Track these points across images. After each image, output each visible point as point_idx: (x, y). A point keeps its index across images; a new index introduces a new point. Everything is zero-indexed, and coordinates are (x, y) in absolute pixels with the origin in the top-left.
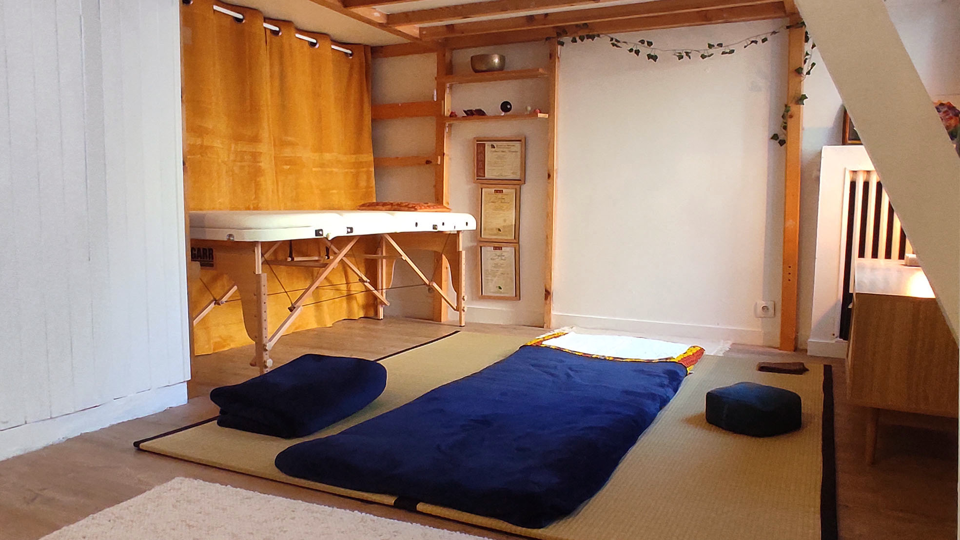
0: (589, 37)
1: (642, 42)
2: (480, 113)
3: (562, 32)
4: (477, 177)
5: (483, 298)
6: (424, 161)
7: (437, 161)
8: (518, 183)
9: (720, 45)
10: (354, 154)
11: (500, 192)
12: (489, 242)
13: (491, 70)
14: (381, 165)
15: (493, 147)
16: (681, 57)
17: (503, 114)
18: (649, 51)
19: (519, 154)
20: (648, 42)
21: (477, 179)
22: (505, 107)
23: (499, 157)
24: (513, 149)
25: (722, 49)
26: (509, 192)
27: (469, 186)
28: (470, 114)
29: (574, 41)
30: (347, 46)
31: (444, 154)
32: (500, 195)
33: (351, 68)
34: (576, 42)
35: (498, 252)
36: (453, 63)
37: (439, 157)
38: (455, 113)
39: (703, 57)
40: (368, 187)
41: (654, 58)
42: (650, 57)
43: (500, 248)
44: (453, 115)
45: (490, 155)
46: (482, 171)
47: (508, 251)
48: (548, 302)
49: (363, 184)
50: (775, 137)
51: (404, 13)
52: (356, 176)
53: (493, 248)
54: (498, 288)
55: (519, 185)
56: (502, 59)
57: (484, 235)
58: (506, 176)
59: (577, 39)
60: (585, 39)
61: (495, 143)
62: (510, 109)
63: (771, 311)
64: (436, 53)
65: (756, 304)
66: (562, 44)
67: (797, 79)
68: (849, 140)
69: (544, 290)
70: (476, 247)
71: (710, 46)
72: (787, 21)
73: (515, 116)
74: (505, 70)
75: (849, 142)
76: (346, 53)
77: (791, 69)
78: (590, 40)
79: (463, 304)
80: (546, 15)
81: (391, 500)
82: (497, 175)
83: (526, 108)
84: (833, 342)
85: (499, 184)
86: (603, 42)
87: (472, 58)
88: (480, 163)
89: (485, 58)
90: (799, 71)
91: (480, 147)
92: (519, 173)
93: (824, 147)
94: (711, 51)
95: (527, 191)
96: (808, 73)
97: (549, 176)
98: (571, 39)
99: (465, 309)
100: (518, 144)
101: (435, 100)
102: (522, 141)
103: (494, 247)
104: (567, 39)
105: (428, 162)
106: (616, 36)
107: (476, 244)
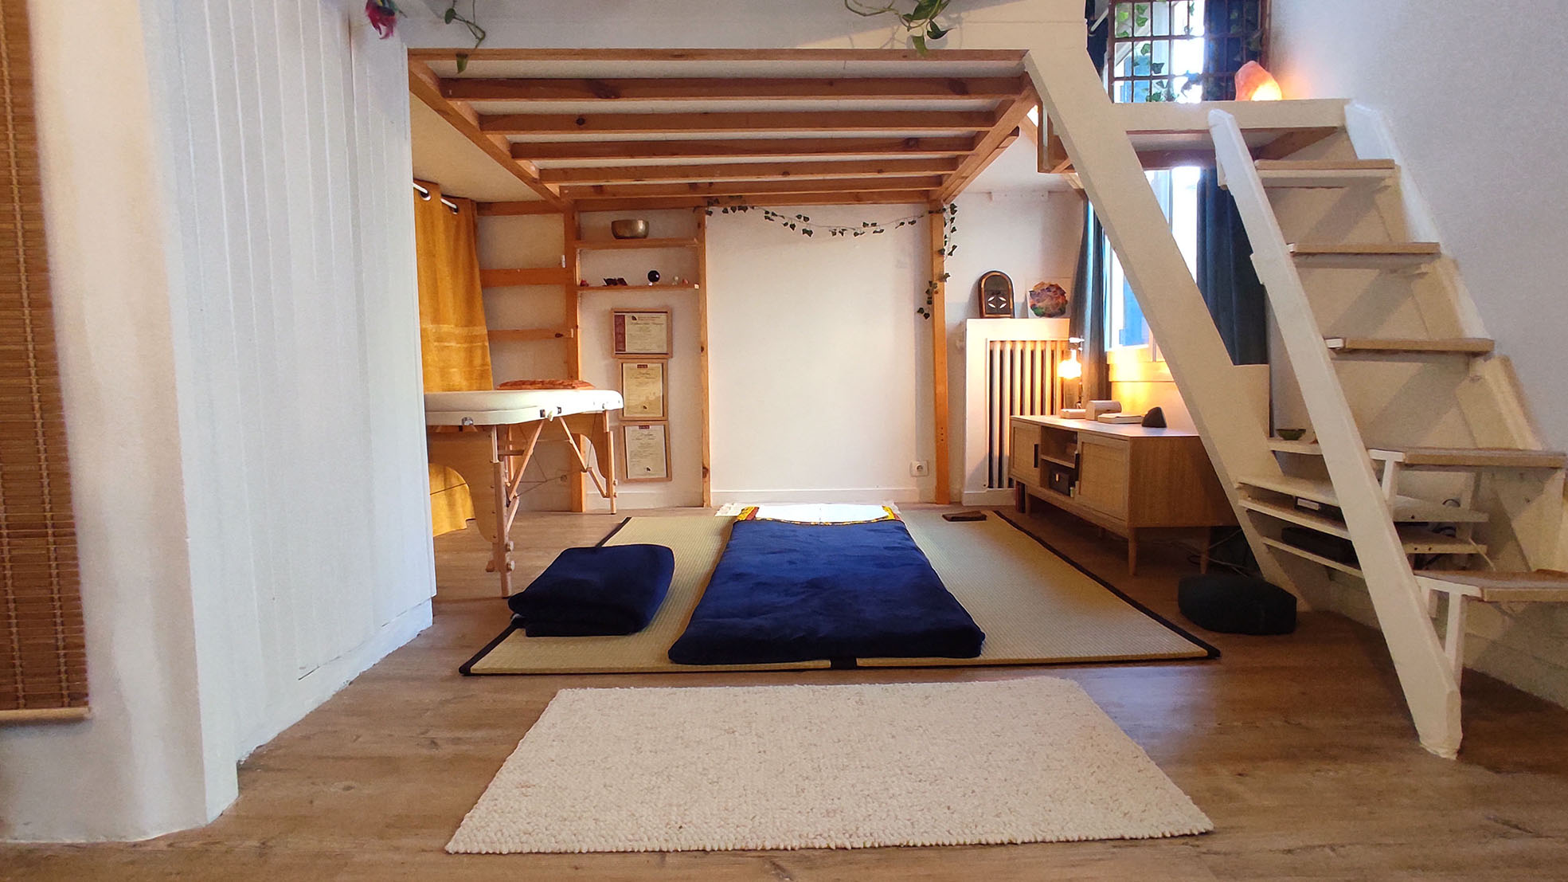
0: (740, 208)
1: (799, 217)
2: (621, 282)
3: (715, 202)
4: (616, 351)
5: (628, 481)
6: (552, 335)
7: (569, 334)
8: (664, 357)
9: (874, 225)
10: (466, 326)
11: (644, 367)
12: (633, 421)
13: (636, 237)
14: (497, 338)
15: (634, 318)
16: (834, 234)
17: (651, 284)
18: (804, 225)
19: (664, 326)
20: (804, 217)
21: (616, 354)
22: (653, 276)
23: (641, 329)
24: (657, 321)
25: (874, 228)
26: (655, 366)
27: (606, 362)
28: (611, 283)
29: (725, 211)
30: (452, 199)
31: (577, 327)
32: (643, 371)
33: (458, 226)
34: (727, 212)
35: (645, 431)
36: (582, 226)
37: (572, 330)
38: (585, 281)
39: (856, 234)
40: (484, 364)
41: (810, 233)
42: (805, 231)
43: (647, 427)
44: (583, 284)
45: (630, 328)
46: (621, 344)
47: (657, 430)
48: (707, 479)
49: (478, 361)
50: (921, 311)
51: (561, 169)
52: (470, 352)
53: (636, 427)
54: (645, 470)
55: (666, 359)
56: (647, 224)
57: (627, 413)
58: (649, 350)
59: (729, 209)
60: (737, 211)
61: (635, 315)
62: (658, 279)
63: (925, 469)
64: (563, 215)
65: (911, 464)
66: (710, 213)
67: (941, 258)
68: (987, 314)
69: (701, 468)
71: (865, 225)
72: (928, 207)
73: (663, 286)
74: (648, 238)
75: (987, 316)
76: (450, 207)
77: (934, 249)
78: (742, 211)
79: (614, 489)
80: (711, 184)
81: (828, 663)
82: (640, 348)
83: (674, 278)
84: (985, 492)
85: (642, 359)
86: (755, 215)
87: (613, 223)
88: (620, 336)
89: (630, 224)
90: (941, 252)
91: (618, 321)
92: (665, 346)
93: (968, 320)
94: (864, 229)
95: (674, 364)
96: (950, 254)
97: (702, 349)
98: (723, 209)
99: (617, 495)
100: (663, 316)
101: (564, 266)
102: (666, 312)
103: (638, 426)
104: (717, 210)
105: (558, 336)
106: (771, 209)
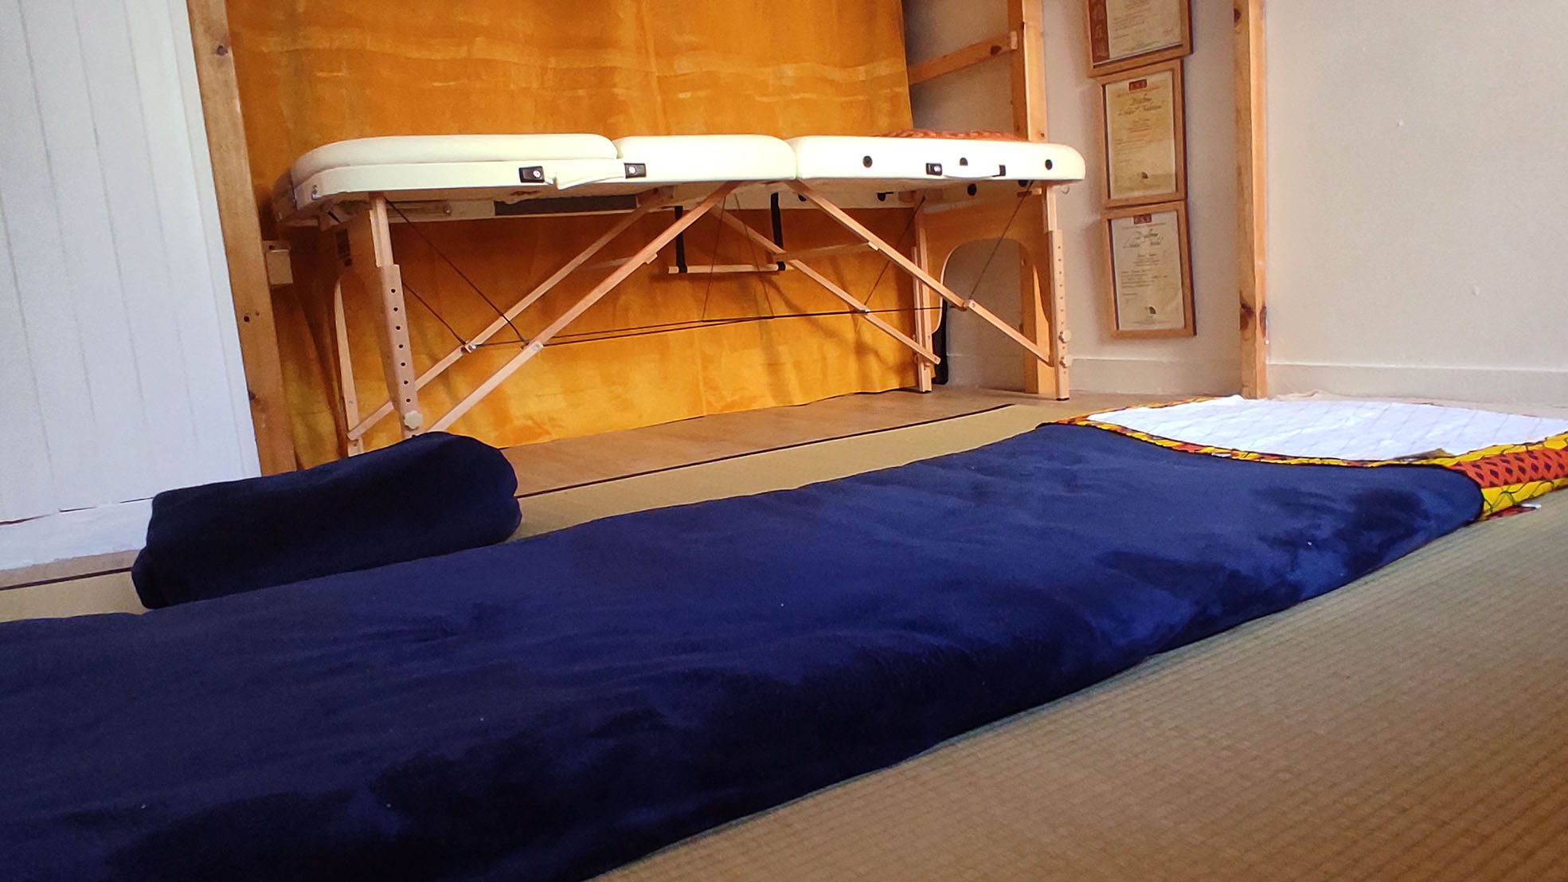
4: (1094, 61)
5: (1120, 336)
6: (986, 52)
7: (1009, 44)
8: (1178, 55)
11: (1141, 87)
12: (1125, 207)
21: (1094, 67)
23: (1133, 3)
26: (1160, 80)
31: (1023, 25)
32: (1141, 93)
35: (1144, 226)
37: (1014, 35)
43: (1146, 218)
45: (1114, 5)
46: (1102, 44)
47: (1166, 223)
48: (1249, 334)
53: (1132, 219)
54: (1149, 310)
55: (1177, 58)
57: (1115, 193)
58: (1147, 45)
69: (1240, 306)
70: (1101, 222)
79: (1062, 350)
82: (1133, 45)
85: (1137, 66)
92: (1177, 31)
95: (1197, 68)
97: (1237, 14)
103: (1135, 217)
105: (994, 52)
107: (1099, 217)
